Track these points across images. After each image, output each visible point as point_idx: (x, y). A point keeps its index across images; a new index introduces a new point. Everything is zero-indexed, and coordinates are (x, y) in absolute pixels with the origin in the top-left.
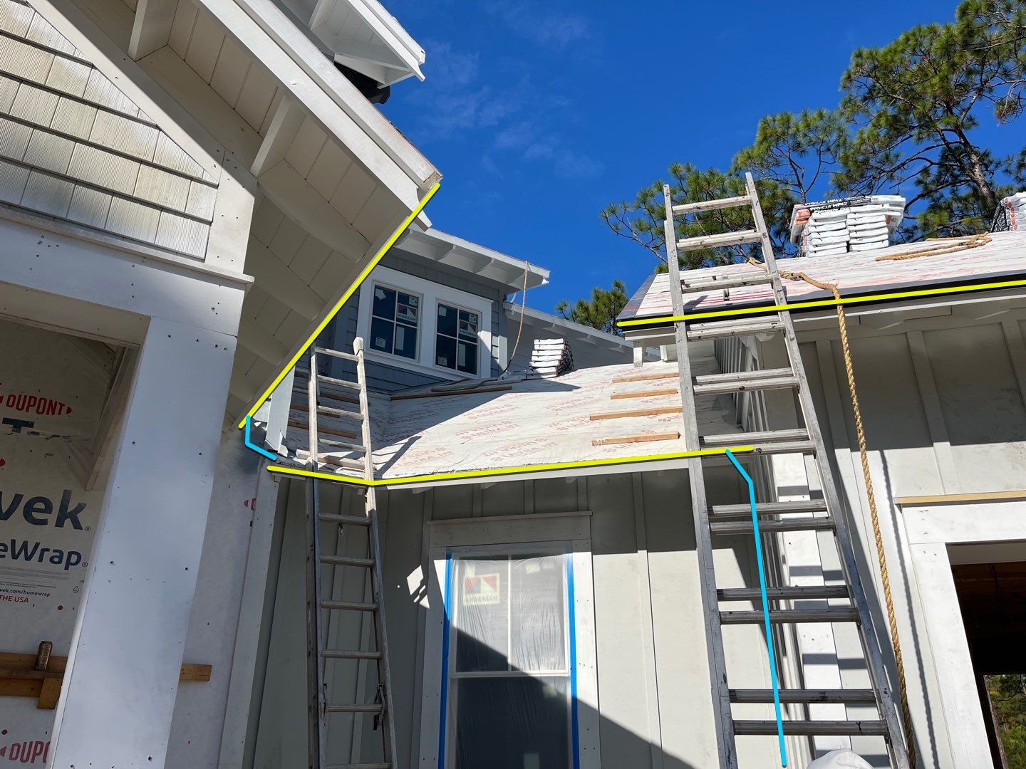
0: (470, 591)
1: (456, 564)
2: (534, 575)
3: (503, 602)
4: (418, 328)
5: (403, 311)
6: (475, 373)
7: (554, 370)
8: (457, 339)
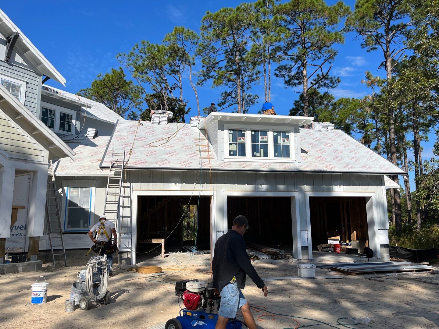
0: (71, 193)
1: (69, 188)
2: (84, 191)
3: (78, 194)
4: (55, 120)
5: (50, 115)
6: (70, 132)
7: (92, 137)
8: (66, 122)
